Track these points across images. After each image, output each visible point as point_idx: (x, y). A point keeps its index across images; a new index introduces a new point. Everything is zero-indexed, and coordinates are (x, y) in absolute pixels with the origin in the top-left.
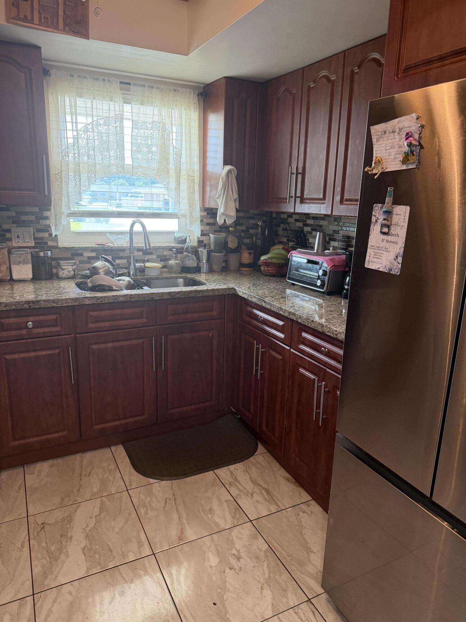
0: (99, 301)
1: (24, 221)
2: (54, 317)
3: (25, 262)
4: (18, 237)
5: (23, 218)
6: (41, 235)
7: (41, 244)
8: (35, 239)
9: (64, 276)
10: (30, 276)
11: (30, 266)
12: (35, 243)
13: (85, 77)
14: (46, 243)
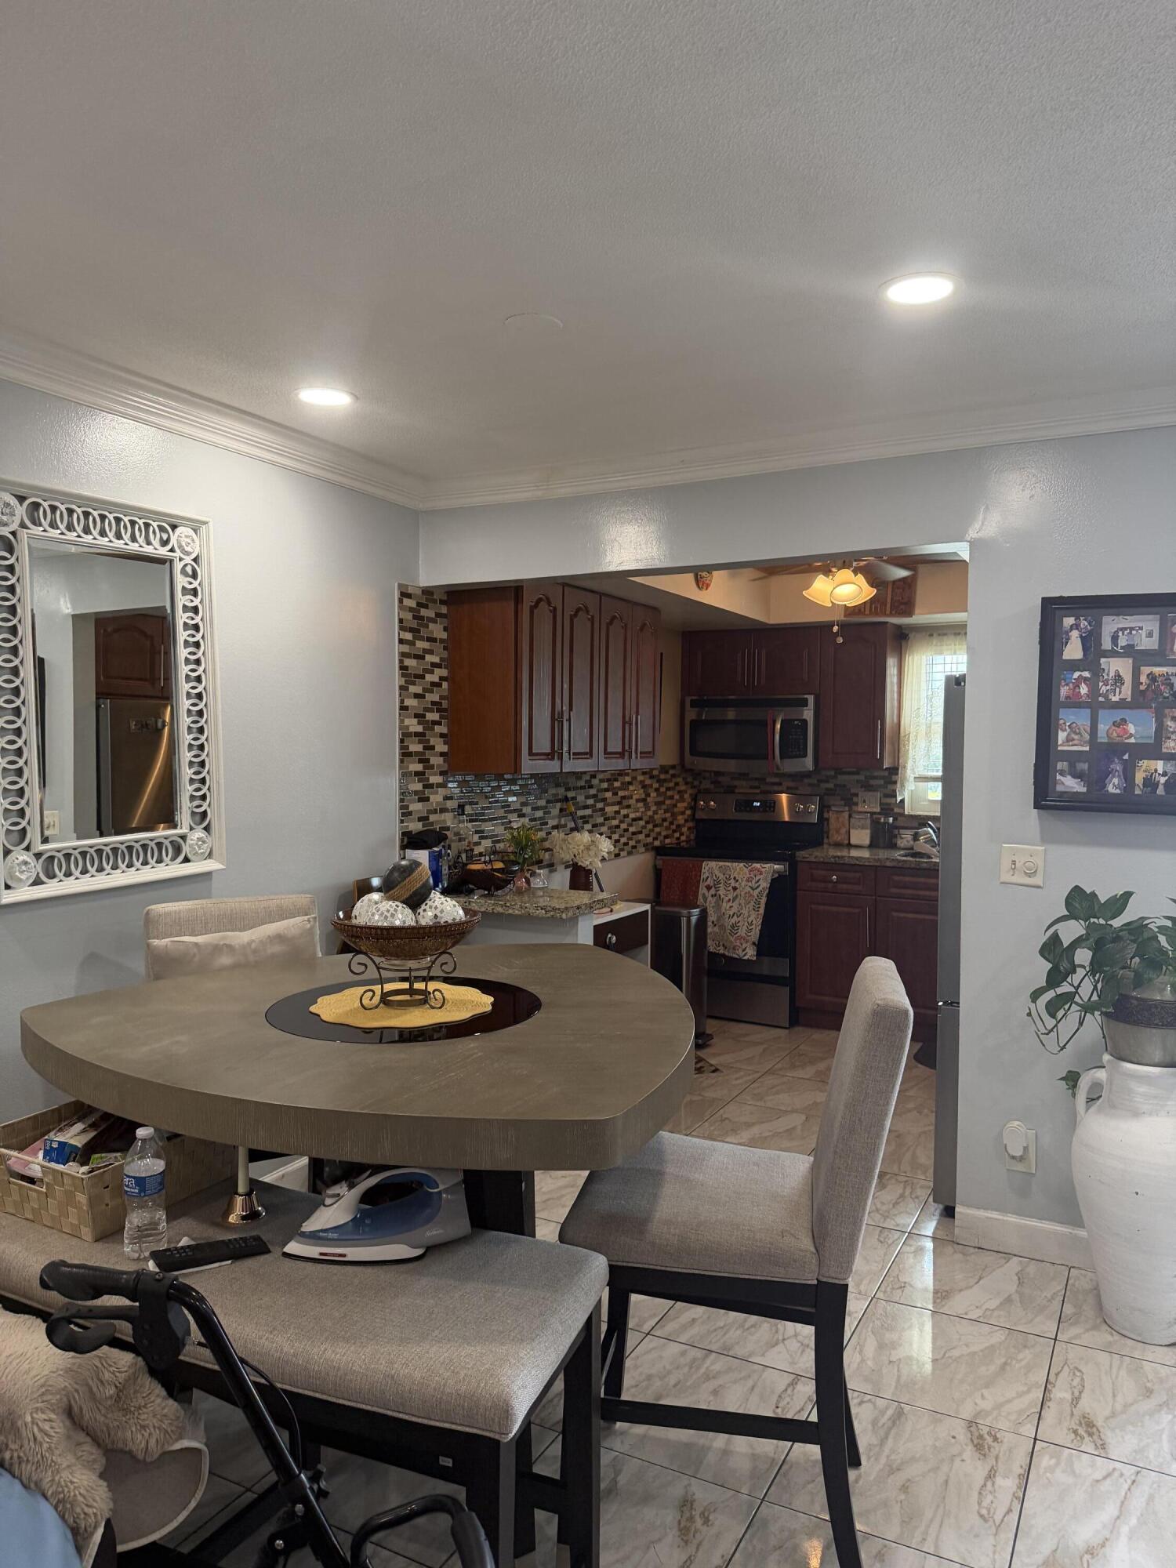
0: (900, 864)
1: (872, 786)
2: (858, 875)
3: (863, 828)
4: (864, 801)
5: (872, 782)
6: (889, 800)
7: (887, 810)
8: (881, 804)
9: (902, 845)
10: (867, 842)
11: (868, 832)
12: (882, 809)
13: (945, 634)
14: (893, 810)
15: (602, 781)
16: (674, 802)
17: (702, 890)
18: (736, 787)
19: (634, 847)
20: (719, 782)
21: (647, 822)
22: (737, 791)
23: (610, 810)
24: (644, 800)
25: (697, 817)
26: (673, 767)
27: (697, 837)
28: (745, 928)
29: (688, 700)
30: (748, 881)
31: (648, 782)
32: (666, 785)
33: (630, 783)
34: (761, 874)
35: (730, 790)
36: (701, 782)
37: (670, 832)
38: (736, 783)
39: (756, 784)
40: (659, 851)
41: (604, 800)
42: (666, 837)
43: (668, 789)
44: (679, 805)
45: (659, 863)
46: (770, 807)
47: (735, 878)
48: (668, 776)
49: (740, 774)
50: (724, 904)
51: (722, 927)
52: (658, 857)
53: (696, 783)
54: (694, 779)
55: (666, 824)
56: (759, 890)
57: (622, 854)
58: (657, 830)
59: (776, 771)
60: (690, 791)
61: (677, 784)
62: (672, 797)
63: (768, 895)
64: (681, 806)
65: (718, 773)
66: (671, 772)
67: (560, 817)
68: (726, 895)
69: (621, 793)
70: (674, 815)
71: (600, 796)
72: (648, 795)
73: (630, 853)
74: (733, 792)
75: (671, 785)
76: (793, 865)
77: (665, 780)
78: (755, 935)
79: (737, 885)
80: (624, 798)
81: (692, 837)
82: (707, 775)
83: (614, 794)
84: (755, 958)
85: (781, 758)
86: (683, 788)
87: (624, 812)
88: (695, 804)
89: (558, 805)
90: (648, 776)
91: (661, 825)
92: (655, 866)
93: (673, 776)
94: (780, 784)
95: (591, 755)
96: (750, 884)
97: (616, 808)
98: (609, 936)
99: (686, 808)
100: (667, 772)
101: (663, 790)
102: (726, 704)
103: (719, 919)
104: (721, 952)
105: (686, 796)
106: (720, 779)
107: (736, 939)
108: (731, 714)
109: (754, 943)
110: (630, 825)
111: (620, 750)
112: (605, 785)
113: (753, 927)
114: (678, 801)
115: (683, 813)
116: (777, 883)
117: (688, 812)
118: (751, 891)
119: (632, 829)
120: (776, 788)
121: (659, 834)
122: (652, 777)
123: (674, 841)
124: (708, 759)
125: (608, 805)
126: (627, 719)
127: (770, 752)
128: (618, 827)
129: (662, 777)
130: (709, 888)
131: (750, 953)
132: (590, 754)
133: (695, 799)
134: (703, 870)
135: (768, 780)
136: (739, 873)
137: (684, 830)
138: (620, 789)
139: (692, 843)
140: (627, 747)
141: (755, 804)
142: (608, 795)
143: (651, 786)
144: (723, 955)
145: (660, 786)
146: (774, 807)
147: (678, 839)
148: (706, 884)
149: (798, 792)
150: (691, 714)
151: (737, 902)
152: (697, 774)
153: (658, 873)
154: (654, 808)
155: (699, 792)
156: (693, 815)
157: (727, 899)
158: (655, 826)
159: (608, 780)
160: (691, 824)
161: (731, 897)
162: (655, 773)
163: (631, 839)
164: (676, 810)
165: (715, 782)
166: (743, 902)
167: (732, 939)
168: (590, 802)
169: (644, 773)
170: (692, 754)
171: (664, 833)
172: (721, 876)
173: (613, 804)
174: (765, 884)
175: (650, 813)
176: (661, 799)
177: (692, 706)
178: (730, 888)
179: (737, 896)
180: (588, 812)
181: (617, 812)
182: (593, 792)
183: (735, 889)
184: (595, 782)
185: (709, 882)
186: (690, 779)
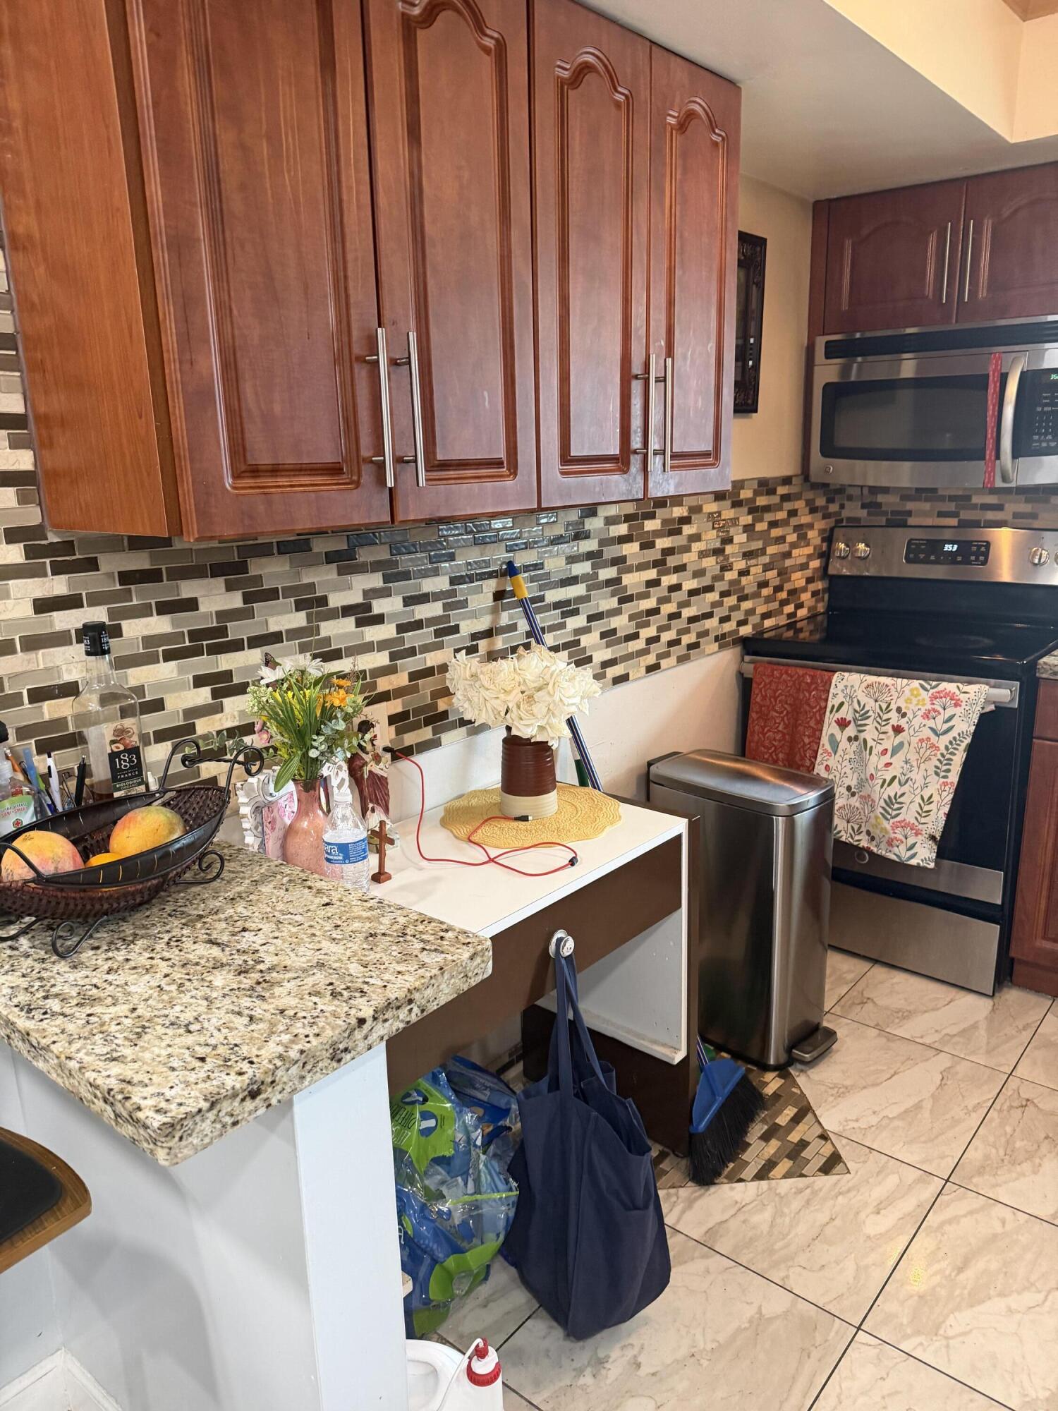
15: (610, 521)
16: (784, 548)
17: (830, 728)
18: (909, 513)
19: (694, 646)
20: (879, 505)
21: (724, 594)
22: (911, 521)
23: (633, 581)
24: (718, 552)
25: (831, 571)
26: (787, 481)
27: (830, 608)
28: (915, 807)
29: (821, 342)
30: (927, 716)
31: (728, 513)
32: (769, 517)
33: (686, 520)
34: (956, 705)
35: (898, 521)
36: (842, 507)
37: (775, 605)
38: (910, 506)
39: (951, 507)
40: (751, 646)
41: (619, 561)
42: (766, 616)
43: (773, 524)
44: (795, 552)
45: (749, 669)
46: (977, 554)
47: (899, 710)
48: (775, 500)
49: (918, 490)
50: (874, 758)
51: (867, 799)
52: (747, 658)
53: (833, 508)
54: (830, 501)
55: (765, 592)
56: (950, 736)
57: (664, 663)
58: (747, 605)
59: (999, 484)
60: (820, 524)
61: (793, 513)
62: (781, 540)
63: (970, 749)
64: (800, 554)
65: (874, 490)
66: (782, 490)
67: (495, 611)
68: (879, 741)
69: (662, 543)
70: (784, 574)
71: (611, 552)
72: (729, 540)
73: (682, 659)
74: (904, 525)
75: (781, 515)
76: (1031, 686)
77: (767, 509)
78: (936, 821)
79: (903, 722)
80: (668, 552)
81: (821, 608)
82: (856, 492)
83: (644, 546)
84: (932, 865)
85: (1016, 454)
86: (805, 519)
87: (668, 580)
88: (829, 547)
89: (491, 586)
90: (728, 503)
91: (756, 595)
92: (740, 674)
93: (785, 498)
94: (999, 507)
95: (513, 469)
96: (931, 723)
97: (652, 574)
98: (560, 934)
99: (810, 557)
100: (772, 492)
101: (761, 527)
102: (898, 346)
103: (861, 783)
104: (864, 844)
105: (813, 535)
106: (880, 498)
107: (895, 827)
108: (908, 367)
109: (933, 838)
110: (685, 604)
111: (615, 450)
112: (622, 529)
113: (933, 807)
114: (794, 545)
115: (804, 567)
116: (989, 723)
117: (815, 564)
118: (934, 739)
119: (687, 613)
120: (991, 515)
121: (751, 612)
122: (737, 504)
123: (783, 621)
124: (859, 464)
125: (629, 570)
126: (637, 368)
127: (990, 444)
128: (656, 611)
129: (762, 501)
130: (843, 724)
131: (924, 855)
132: (511, 464)
133: (829, 538)
134: (832, 691)
135: (976, 500)
136: (908, 701)
137: (805, 597)
138: (658, 534)
139: (819, 618)
140: (636, 443)
141: (948, 547)
142: (631, 549)
143: (735, 521)
144: (868, 850)
145: (755, 520)
146: (986, 554)
147: (790, 616)
148: (839, 715)
149: (1036, 524)
150: (828, 372)
151: (900, 756)
152: (834, 492)
153: (746, 685)
154: (740, 564)
155: (839, 522)
156: (825, 568)
157: (880, 748)
158: (743, 598)
159: (628, 518)
160: (819, 585)
161: (888, 744)
162: (746, 494)
163: (687, 631)
164: (788, 563)
165: (872, 507)
166: (913, 757)
167: (886, 824)
168: (584, 568)
169: (719, 496)
170: (825, 453)
171: (761, 609)
172: (870, 704)
173: (642, 567)
174: (965, 726)
175: (730, 576)
176: (758, 545)
177: (828, 355)
178: (888, 728)
179: (901, 745)
180: (578, 590)
181: (654, 583)
182: (590, 545)
183: (898, 730)
184: (593, 524)
185: (846, 713)
186: (820, 502)
